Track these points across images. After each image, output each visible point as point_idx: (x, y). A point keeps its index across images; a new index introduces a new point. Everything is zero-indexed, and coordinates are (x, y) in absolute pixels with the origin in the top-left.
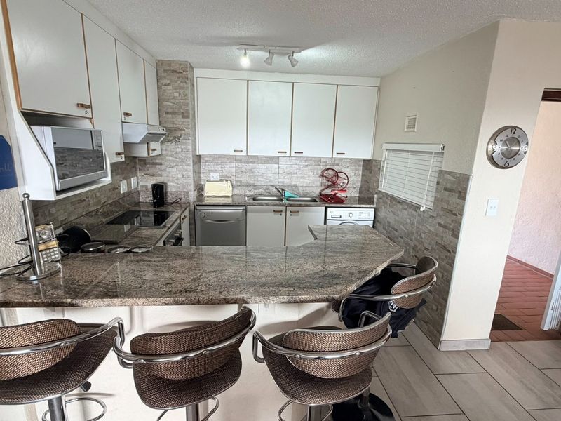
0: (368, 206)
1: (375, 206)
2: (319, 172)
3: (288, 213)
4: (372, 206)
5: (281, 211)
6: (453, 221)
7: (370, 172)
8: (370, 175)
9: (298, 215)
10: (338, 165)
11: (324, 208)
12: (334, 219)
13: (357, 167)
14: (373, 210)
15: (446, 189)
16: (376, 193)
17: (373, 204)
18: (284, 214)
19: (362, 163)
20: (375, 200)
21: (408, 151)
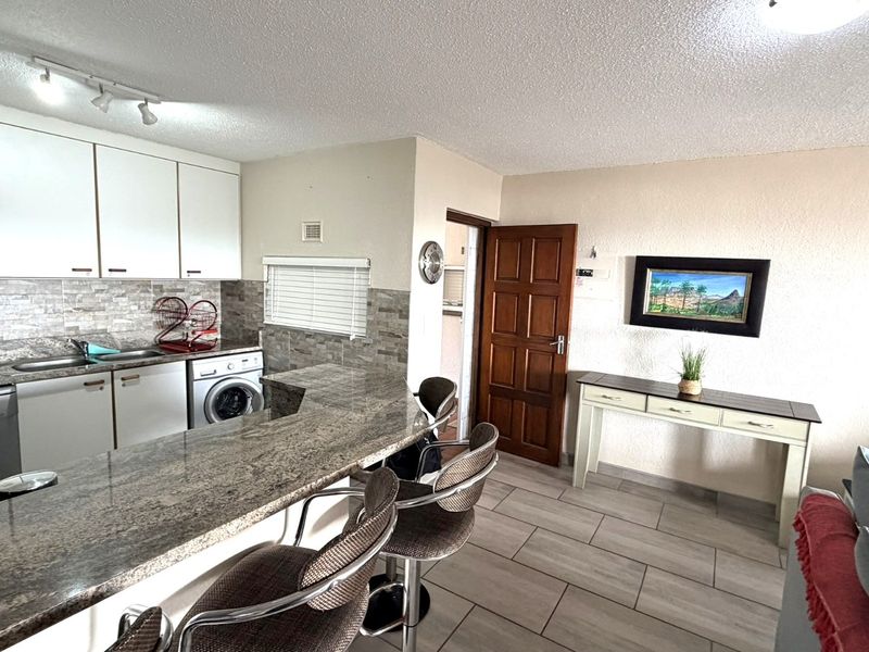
0: (252, 349)
1: (261, 347)
2: (150, 304)
3: (118, 382)
4: (257, 348)
5: (102, 382)
6: (396, 344)
7: (242, 300)
8: (243, 303)
9: (138, 383)
10: (182, 291)
11: (183, 363)
12: (205, 377)
13: (213, 293)
14: (261, 353)
15: (381, 310)
16: (261, 328)
17: (257, 344)
18: (108, 387)
19: (219, 287)
20: (261, 338)
21: (312, 267)
